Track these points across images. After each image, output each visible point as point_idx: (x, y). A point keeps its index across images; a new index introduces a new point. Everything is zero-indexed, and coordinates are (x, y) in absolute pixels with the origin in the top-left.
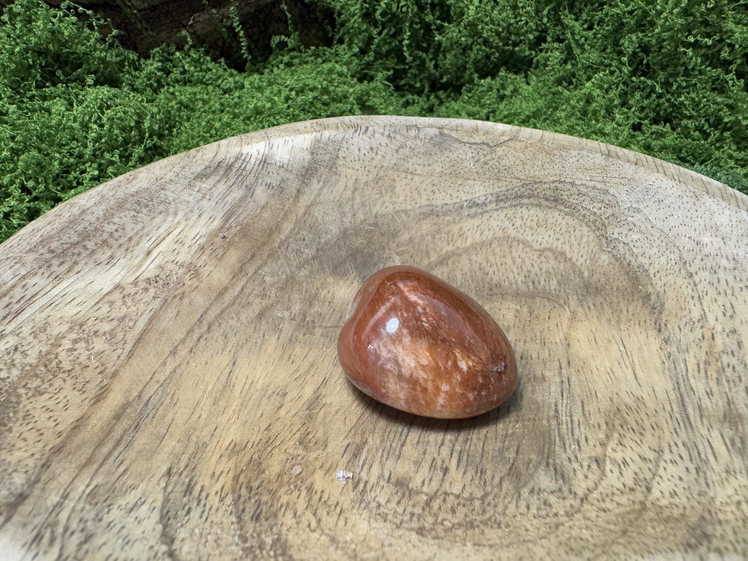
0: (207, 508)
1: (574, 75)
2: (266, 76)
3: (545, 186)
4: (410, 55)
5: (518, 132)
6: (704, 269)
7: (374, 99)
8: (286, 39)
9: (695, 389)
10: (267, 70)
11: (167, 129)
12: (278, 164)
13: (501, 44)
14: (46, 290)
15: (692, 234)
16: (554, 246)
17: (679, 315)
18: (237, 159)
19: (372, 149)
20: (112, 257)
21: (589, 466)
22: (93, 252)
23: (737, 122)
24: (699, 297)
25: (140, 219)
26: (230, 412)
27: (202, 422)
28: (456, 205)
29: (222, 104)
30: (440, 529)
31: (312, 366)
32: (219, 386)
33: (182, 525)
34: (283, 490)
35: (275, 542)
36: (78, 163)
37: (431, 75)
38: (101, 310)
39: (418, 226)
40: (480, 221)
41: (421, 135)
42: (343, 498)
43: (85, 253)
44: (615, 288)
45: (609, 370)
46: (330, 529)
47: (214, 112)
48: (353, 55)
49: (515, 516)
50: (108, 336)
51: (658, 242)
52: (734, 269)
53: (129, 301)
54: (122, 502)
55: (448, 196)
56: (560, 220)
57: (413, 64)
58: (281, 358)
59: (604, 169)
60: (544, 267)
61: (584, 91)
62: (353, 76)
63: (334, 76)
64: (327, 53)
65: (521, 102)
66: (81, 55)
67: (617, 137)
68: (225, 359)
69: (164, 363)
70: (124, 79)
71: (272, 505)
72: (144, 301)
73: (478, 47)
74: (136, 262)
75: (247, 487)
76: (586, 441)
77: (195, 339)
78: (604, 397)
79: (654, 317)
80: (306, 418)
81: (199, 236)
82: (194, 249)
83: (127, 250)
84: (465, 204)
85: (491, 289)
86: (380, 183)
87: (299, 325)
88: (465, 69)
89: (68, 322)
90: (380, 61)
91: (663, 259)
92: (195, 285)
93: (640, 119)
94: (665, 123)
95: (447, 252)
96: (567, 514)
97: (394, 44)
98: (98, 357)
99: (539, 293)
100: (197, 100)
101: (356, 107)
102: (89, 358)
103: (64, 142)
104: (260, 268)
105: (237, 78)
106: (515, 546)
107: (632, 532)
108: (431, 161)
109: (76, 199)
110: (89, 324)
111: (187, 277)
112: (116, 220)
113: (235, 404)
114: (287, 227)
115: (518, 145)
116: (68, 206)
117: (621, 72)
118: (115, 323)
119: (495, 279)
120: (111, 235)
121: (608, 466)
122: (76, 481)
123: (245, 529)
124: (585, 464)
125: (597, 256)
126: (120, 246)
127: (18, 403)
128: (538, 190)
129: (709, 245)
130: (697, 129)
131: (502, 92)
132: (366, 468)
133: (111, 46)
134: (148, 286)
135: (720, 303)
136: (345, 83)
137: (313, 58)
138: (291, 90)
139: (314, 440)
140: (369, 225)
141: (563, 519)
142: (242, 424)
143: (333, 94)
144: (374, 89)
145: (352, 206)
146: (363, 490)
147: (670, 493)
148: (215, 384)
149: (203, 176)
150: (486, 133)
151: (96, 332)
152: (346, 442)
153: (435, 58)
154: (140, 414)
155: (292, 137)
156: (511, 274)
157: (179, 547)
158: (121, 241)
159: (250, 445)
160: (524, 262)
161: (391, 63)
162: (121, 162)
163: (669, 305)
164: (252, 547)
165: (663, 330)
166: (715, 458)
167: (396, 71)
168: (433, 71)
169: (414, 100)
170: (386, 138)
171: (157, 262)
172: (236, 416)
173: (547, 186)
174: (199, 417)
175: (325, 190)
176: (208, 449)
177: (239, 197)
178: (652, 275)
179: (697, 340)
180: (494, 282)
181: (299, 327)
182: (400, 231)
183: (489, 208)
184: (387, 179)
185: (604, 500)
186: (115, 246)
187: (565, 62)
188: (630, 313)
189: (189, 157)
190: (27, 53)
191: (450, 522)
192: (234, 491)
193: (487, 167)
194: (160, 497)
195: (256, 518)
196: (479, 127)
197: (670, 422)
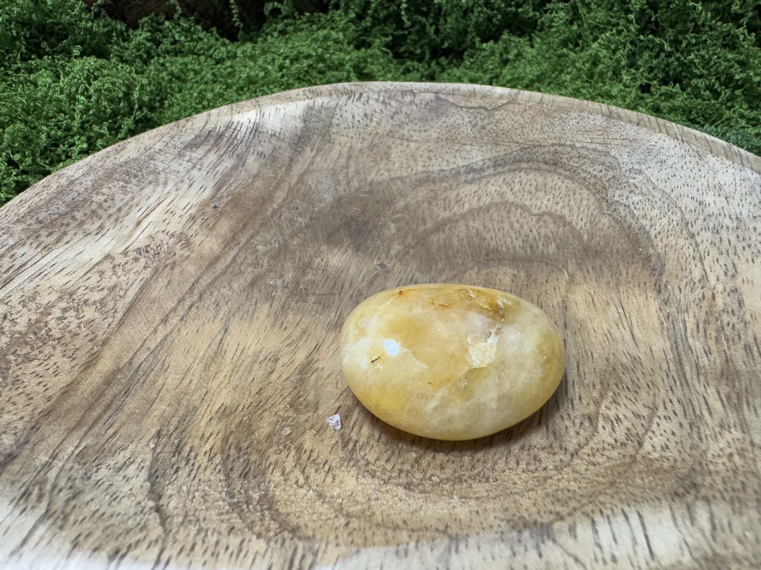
0: (196, 467)
1: (580, 36)
2: (259, 44)
3: (544, 150)
4: (409, 20)
5: (516, 95)
6: (707, 229)
7: (372, 67)
8: (279, 6)
9: (693, 348)
10: (260, 39)
11: (159, 101)
12: (270, 132)
13: (503, 5)
14: (35, 260)
15: (695, 194)
16: (553, 210)
17: (680, 276)
18: (228, 127)
19: (366, 115)
20: (101, 227)
21: (582, 423)
22: (82, 223)
23: (748, 79)
24: (701, 258)
25: (129, 190)
26: (221, 377)
27: (193, 386)
28: (453, 172)
29: (214, 74)
30: (427, 484)
31: (304, 332)
32: (211, 353)
33: (170, 483)
34: (272, 450)
35: (261, 498)
36: (67, 136)
37: (431, 40)
38: (91, 280)
39: (414, 193)
40: (477, 186)
41: (417, 100)
42: (332, 457)
43: (73, 224)
44: (615, 251)
45: (606, 332)
46: (317, 486)
47: (206, 83)
48: (349, 21)
49: (504, 471)
50: (98, 305)
51: (660, 203)
52: (737, 228)
53: (119, 271)
54: (111, 462)
55: (445, 162)
56: (559, 184)
57: (412, 30)
58: (273, 326)
59: (605, 131)
60: (543, 231)
61: (589, 52)
62: (349, 43)
63: (329, 43)
64: (322, 19)
65: (525, 67)
66: (66, 26)
67: (624, 98)
68: (217, 327)
69: (155, 331)
70: (113, 50)
71: (260, 464)
72: (134, 270)
73: (480, 9)
74: (126, 232)
75: (236, 448)
76: (580, 399)
77: (187, 308)
78: (600, 358)
79: (653, 279)
80: (297, 382)
81: (189, 206)
82: (185, 218)
83: (117, 220)
84: (462, 170)
85: (488, 255)
86: (375, 150)
87: (292, 293)
88: (467, 33)
89: (57, 292)
90: (378, 27)
91: (665, 220)
92: (186, 255)
93: (648, 79)
94: (675, 84)
95: (443, 219)
96: (556, 468)
97: (391, 9)
98: (88, 326)
99: (537, 257)
100: (189, 70)
101: (352, 74)
102: (79, 327)
103: (51, 115)
104: (252, 237)
105: (229, 48)
106: (502, 498)
107: (620, 483)
108: (427, 127)
109: (64, 171)
110: (79, 294)
111: (178, 247)
112: (105, 190)
113: (226, 370)
114: (280, 196)
115: (517, 108)
116: (56, 177)
117: (629, 31)
118: (106, 292)
119: (493, 244)
120: (100, 205)
121: (601, 423)
122: (65, 442)
123: (233, 486)
124: (577, 421)
125: (597, 219)
126: (110, 216)
127: (8, 369)
128: (537, 154)
129: (712, 205)
130: (707, 88)
131: (505, 56)
132: (356, 428)
133: (97, 16)
134: (138, 256)
135: (722, 263)
136: (341, 50)
137: (308, 25)
138: (285, 58)
139: (305, 403)
140: (364, 193)
141: (552, 473)
142: (233, 389)
143: (328, 62)
144: (372, 56)
145: (347, 174)
146: (352, 450)
147: (662, 447)
148: (206, 351)
149: (193, 145)
150: (484, 96)
151: (86, 301)
152: (338, 404)
153: (436, 23)
154: (131, 379)
155: (284, 105)
156: (509, 239)
157: (166, 503)
158: (111, 211)
159: (240, 408)
160: (522, 227)
161: (389, 29)
162: (110, 134)
163: (670, 266)
164: (239, 502)
165: (662, 291)
166: (710, 413)
167: (395, 37)
168: (434, 37)
169: (414, 67)
170: (380, 104)
171: (147, 232)
172: (227, 381)
173: (547, 149)
174: (190, 383)
175: (318, 159)
176: (198, 412)
177: (229, 166)
178: (653, 237)
179: (697, 300)
180: (491, 247)
181: (292, 294)
182: (395, 198)
183: (487, 173)
184: (381, 145)
185: (594, 455)
186: (105, 217)
187: (571, 23)
188: (630, 276)
189: (178, 127)
190: (10, 24)
191: (438, 477)
192: (223, 451)
193: (485, 131)
194: (149, 456)
195: (245, 476)
196: (477, 91)
197: (666, 381)
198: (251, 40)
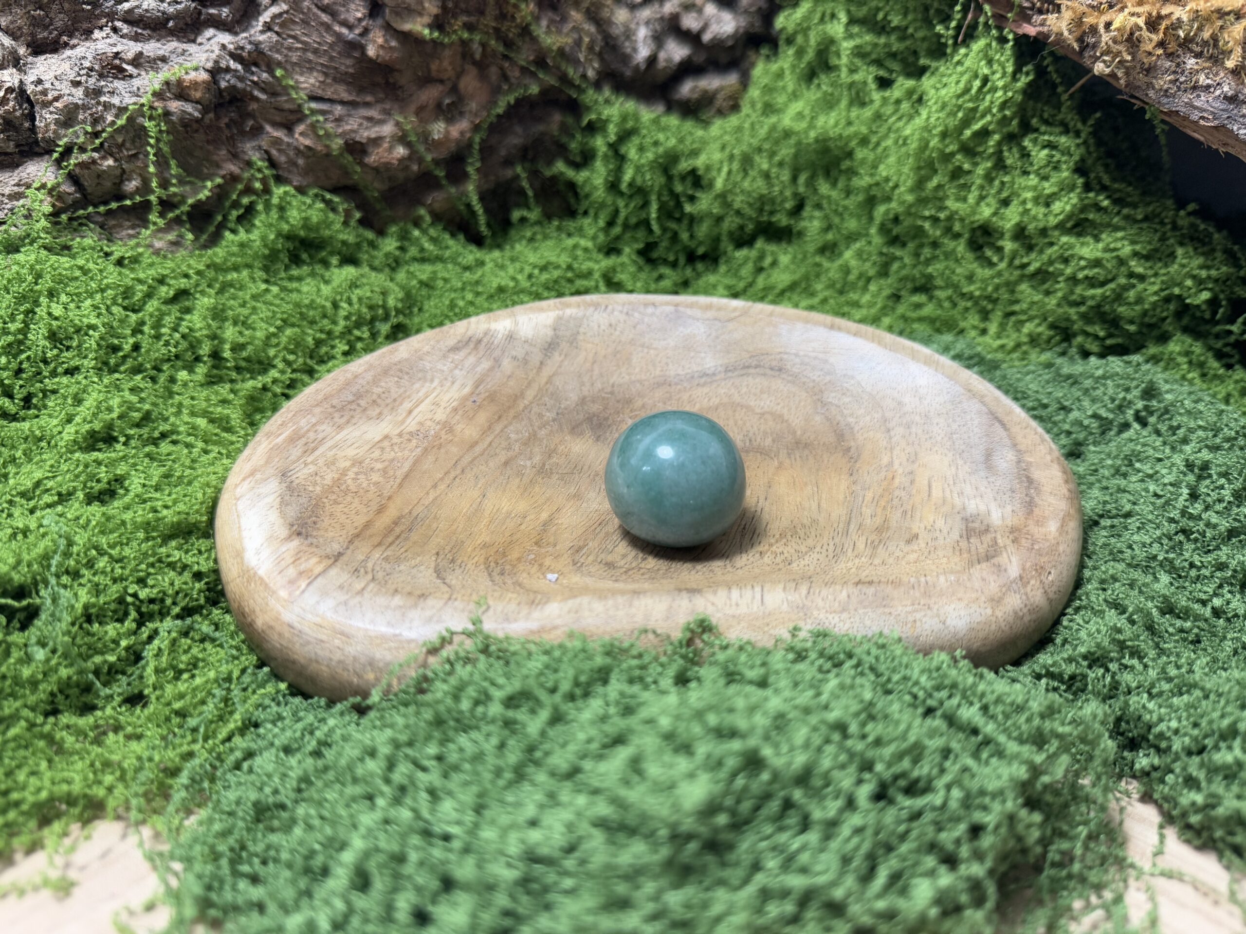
1: (835, 244)
2: (507, 252)
3: (771, 358)
4: (659, 227)
5: (751, 308)
7: (621, 275)
8: (528, 214)
9: (863, 513)
10: (508, 246)
12: (523, 339)
13: (755, 215)
14: (332, 435)
15: (896, 396)
16: (774, 410)
17: (871, 462)
18: (485, 334)
19: (610, 325)
20: (380, 414)
22: (366, 409)
24: (891, 448)
25: (402, 384)
26: (480, 526)
27: (460, 529)
28: (688, 376)
31: (548, 500)
32: (472, 509)
36: (329, 338)
37: (686, 246)
38: (374, 453)
40: (709, 389)
41: (658, 312)
43: (359, 410)
44: (822, 444)
45: (798, 503)
47: (456, 291)
48: (598, 230)
50: (381, 473)
52: (924, 424)
53: (396, 448)
55: (681, 368)
56: (782, 387)
57: (664, 237)
58: (522, 494)
60: (762, 427)
62: (599, 251)
63: (578, 252)
64: (571, 227)
65: (779, 274)
68: (477, 493)
69: (428, 493)
71: (512, 570)
72: (408, 448)
74: (400, 419)
75: (494, 562)
76: (759, 543)
77: (452, 478)
78: (787, 520)
79: (849, 465)
80: (541, 531)
82: (448, 410)
83: (393, 409)
84: (696, 375)
86: (618, 356)
87: (539, 471)
88: (720, 239)
89: (350, 460)
90: (629, 235)
92: (450, 438)
97: (641, 217)
98: (376, 487)
100: (438, 279)
101: (601, 285)
102: (369, 486)
104: (506, 427)
105: (477, 255)
108: (666, 336)
110: (367, 462)
111: (443, 432)
112: (383, 384)
113: (485, 521)
114: (531, 393)
115: (748, 320)
118: (386, 463)
120: (379, 396)
121: (768, 555)
124: (751, 554)
125: (811, 417)
126: (387, 405)
128: (764, 361)
129: (908, 405)
131: (759, 264)
134: (410, 438)
135: (907, 451)
136: (590, 259)
137: (556, 234)
138: (534, 268)
139: (546, 543)
140: (606, 393)
142: (491, 532)
143: (577, 271)
144: (621, 264)
145: (591, 376)
148: (468, 509)
149: (455, 349)
151: (372, 469)
153: (689, 229)
154: (412, 522)
155: (536, 315)
158: (388, 401)
159: (496, 544)
161: (639, 236)
163: (865, 455)
164: (498, 583)
165: (854, 474)
166: (853, 551)
167: (646, 244)
168: (688, 243)
169: (666, 274)
171: (417, 420)
172: (486, 527)
174: (458, 527)
175: (566, 363)
176: (465, 544)
177: (487, 368)
178: (856, 432)
179: (879, 481)
182: (634, 398)
183: (718, 378)
184: (624, 352)
188: (830, 463)
189: (442, 332)
191: (640, 578)
192: (485, 563)
193: (718, 340)
196: (714, 304)
198: (499, 247)
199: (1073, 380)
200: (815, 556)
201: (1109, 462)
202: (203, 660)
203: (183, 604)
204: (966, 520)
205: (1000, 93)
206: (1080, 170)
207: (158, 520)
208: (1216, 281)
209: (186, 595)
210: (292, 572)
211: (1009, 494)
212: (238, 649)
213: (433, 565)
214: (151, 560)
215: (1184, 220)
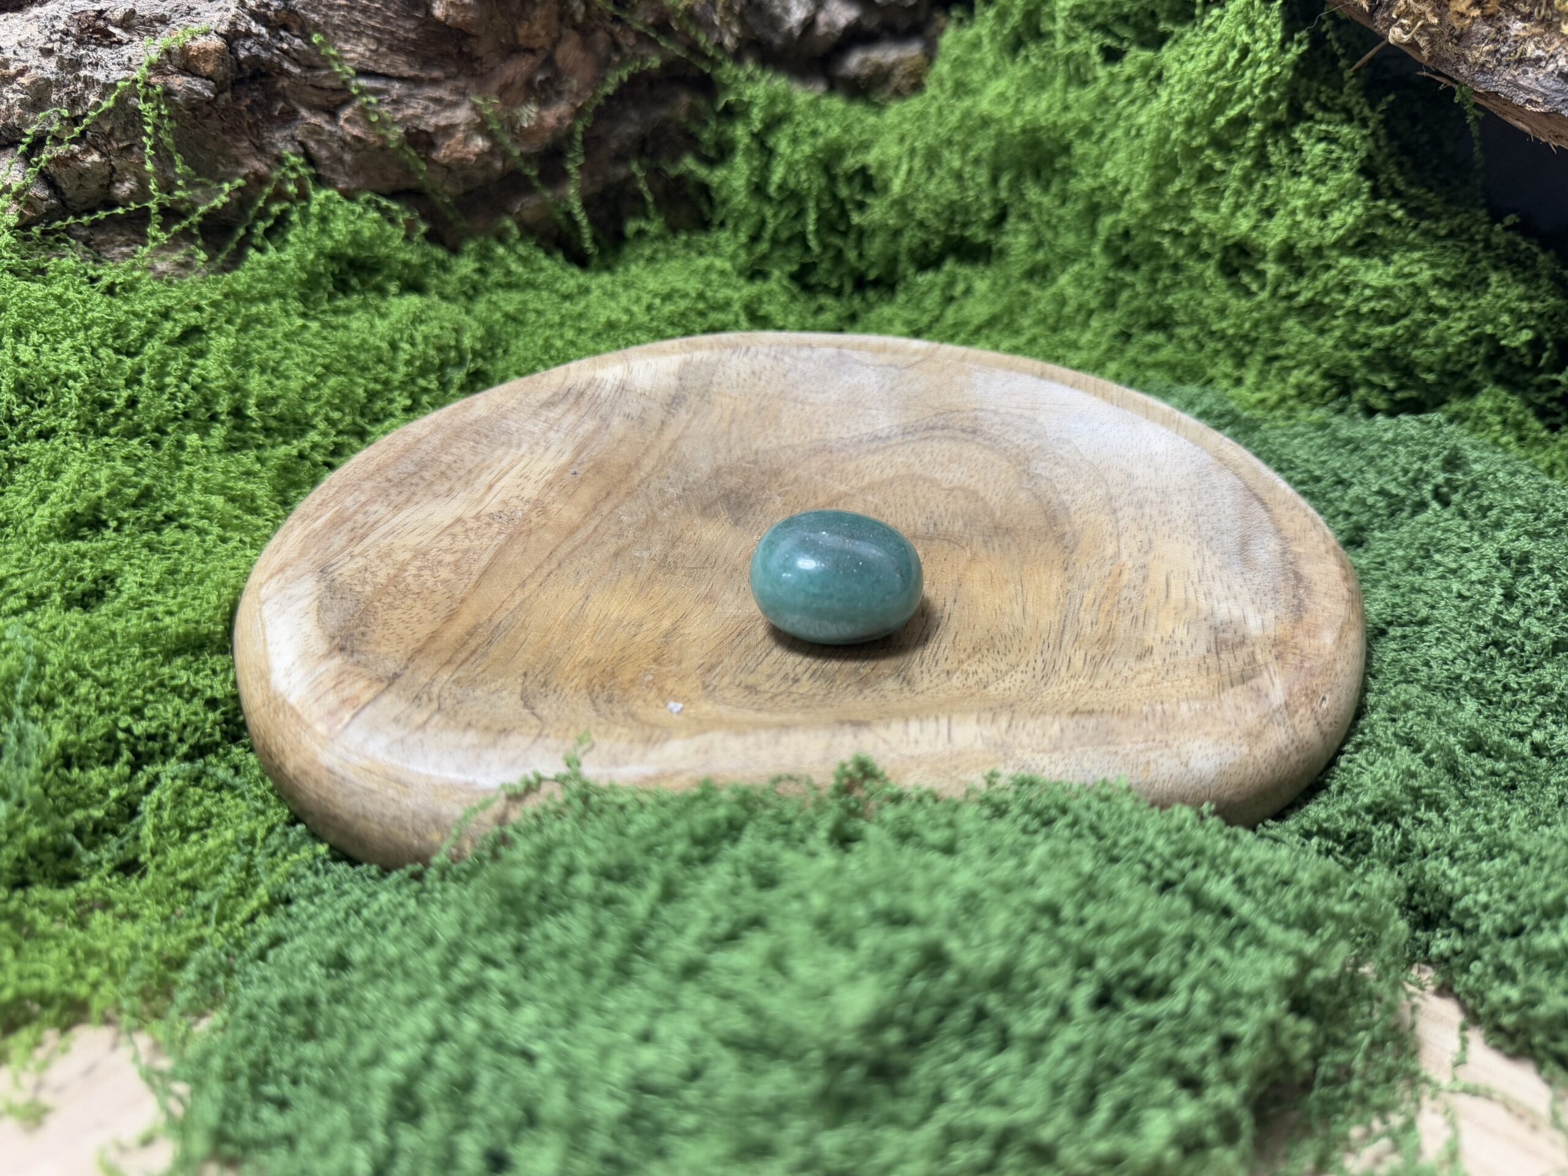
0: (563, 696)
2: (620, 276)
3: (962, 416)
4: (818, 244)
5: (937, 350)
7: (769, 307)
8: (647, 226)
9: (1081, 621)
10: (621, 268)
11: (491, 349)
12: (639, 391)
13: (943, 227)
14: (387, 518)
15: (1124, 466)
16: (966, 484)
17: (1091, 553)
18: (590, 385)
19: (753, 373)
20: (451, 489)
21: (939, 675)
22: (431, 483)
24: (1118, 534)
25: (480, 450)
27: (555, 642)
28: (854, 440)
32: (572, 616)
37: (853, 269)
38: (443, 542)
39: (807, 463)
40: (881, 457)
43: (422, 485)
44: (1028, 528)
45: (997, 607)
48: (739, 246)
50: (453, 566)
51: (1085, 476)
52: (1161, 502)
53: (472, 535)
55: (845, 429)
56: (976, 455)
57: (824, 257)
58: (638, 594)
60: (951, 507)
62: (739, 275)
63: (712, 276)
64: (703, 244)
68: (577, 594)
69: (513, 594)
70: (432, 284)
71: (623, 696)
72: (487, 535)
73: (911, 232)
74: (477, 496)
75: (600, 686)
77: (545, 575)
78: (981, 628)
79: (1063, 557)
81: (546, 470)
82: (541, 484)
83: (467, 483)
84: (865, 438)
86: (763, 414)
87: (659, 565)
89: (410, 550)
92: (542, 522)
98: (445, 585)
100: (528, 311)
102: (436, 585)
104: (616, 506)
105: (580, 280)
108: (826, 387)
110: (432, 555)
111: (534, 513)
112: (454, 450)
113: (588, 631)
114: (649, 463)
115: (933, 366)
118: (459, 554)
120: (449, 466)
121: (957, 674)
123: (598, 706)
124: (936, 674)
125: (1014, 494)
126: (460, 478)
127: (377, 613)
128: (954, 421)
136: (728, 286)
137: (684, 250)
138: (654, 297)
144: (768, 292)
145: (728, 440)
148: (568, 614)
149: (550, 404)
153: (858, 246)
154: (492, 634)
155: (657, 360)
158: (461, 473)
159: (603, 661)
161: (793, 255)
163: (1084, 543)
164: (605, 713)
165: (1069, 569)
166: (1068, 667)
167: (802, 266)
168: (856, 264)
171: (500, 497)
172: (589, 639)
173: (965, 415)
175: (695, 422)
177: (591, 428)
178: (1072, 513)
179: (1102, 577)
182: (784, 469)
183: (894, 442)
184: (771, 408)
186: (454, 479)
188: (1039, 553)
189: (532, 382)
193: (894, 393)
197: (1040, 646)
198: (610, 269)
199: (1354, 446)
200: (1019, 676)
201: (1400, 553)
202: (219, 815)
203: (192, 741)
204: (1215, 629)
205: (1263, 68)
206: (1366, 170)
207: (159, 630)
208: (1540, 316)
209: (196, 729)
210: (332, 699)
211: (1271, 595)
212: (265, 800)
213: (519, 689)
214: (150, 683)
215: (1500, 237)
